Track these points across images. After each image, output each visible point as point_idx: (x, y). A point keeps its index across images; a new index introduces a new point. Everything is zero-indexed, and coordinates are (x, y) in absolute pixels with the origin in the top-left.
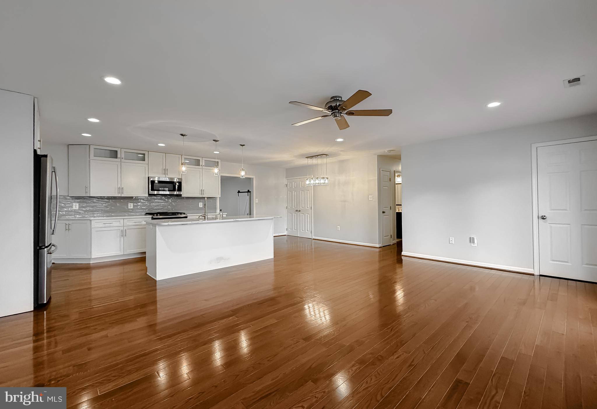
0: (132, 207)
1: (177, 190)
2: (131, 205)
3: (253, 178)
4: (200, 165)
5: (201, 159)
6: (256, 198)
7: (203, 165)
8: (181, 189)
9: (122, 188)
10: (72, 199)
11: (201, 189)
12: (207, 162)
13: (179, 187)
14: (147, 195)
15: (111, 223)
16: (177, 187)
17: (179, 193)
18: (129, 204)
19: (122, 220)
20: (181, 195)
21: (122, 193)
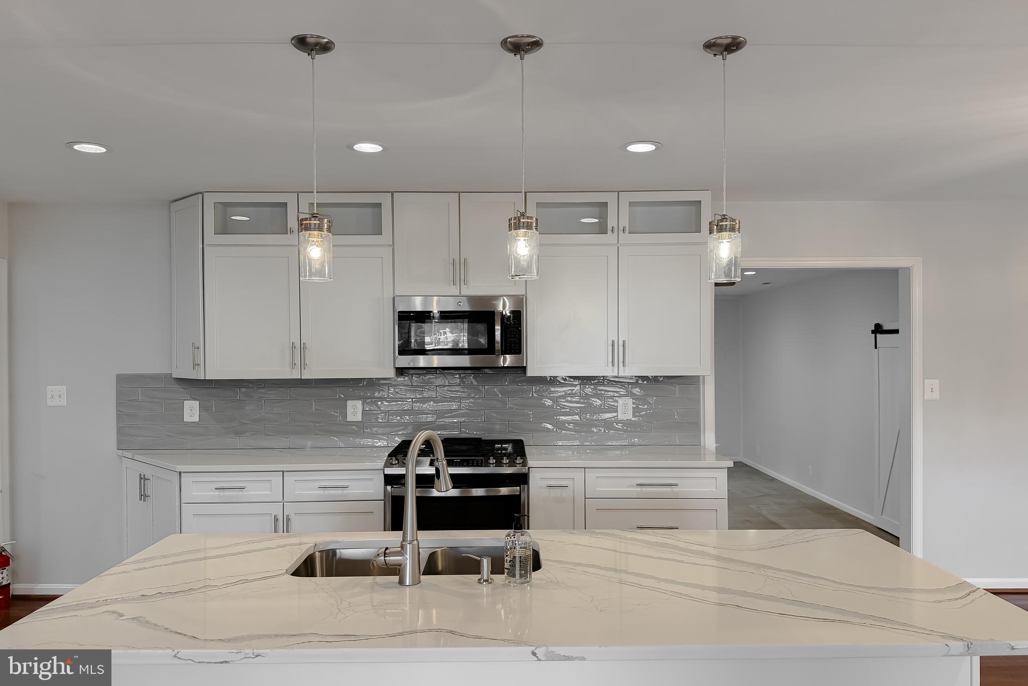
0: (359, 417)
1: (498, 346)
2: (354, 407)
3: (908, 270)
4: (609, 228)
5: (610, 198)
6: (925, 377)
7: (621, 228)
8: (517, 345)
9: (302, 346)
10: (180, 385)
11: (613, 342)
12: (639, 209)
13: (508, 336)
14: (391, 374)
15: (242, 485)
16: (498, 334)
17: (508, 360)
18: (350, 403)
19: (277, 479)
20: (524, 369)
21: (303, 365)
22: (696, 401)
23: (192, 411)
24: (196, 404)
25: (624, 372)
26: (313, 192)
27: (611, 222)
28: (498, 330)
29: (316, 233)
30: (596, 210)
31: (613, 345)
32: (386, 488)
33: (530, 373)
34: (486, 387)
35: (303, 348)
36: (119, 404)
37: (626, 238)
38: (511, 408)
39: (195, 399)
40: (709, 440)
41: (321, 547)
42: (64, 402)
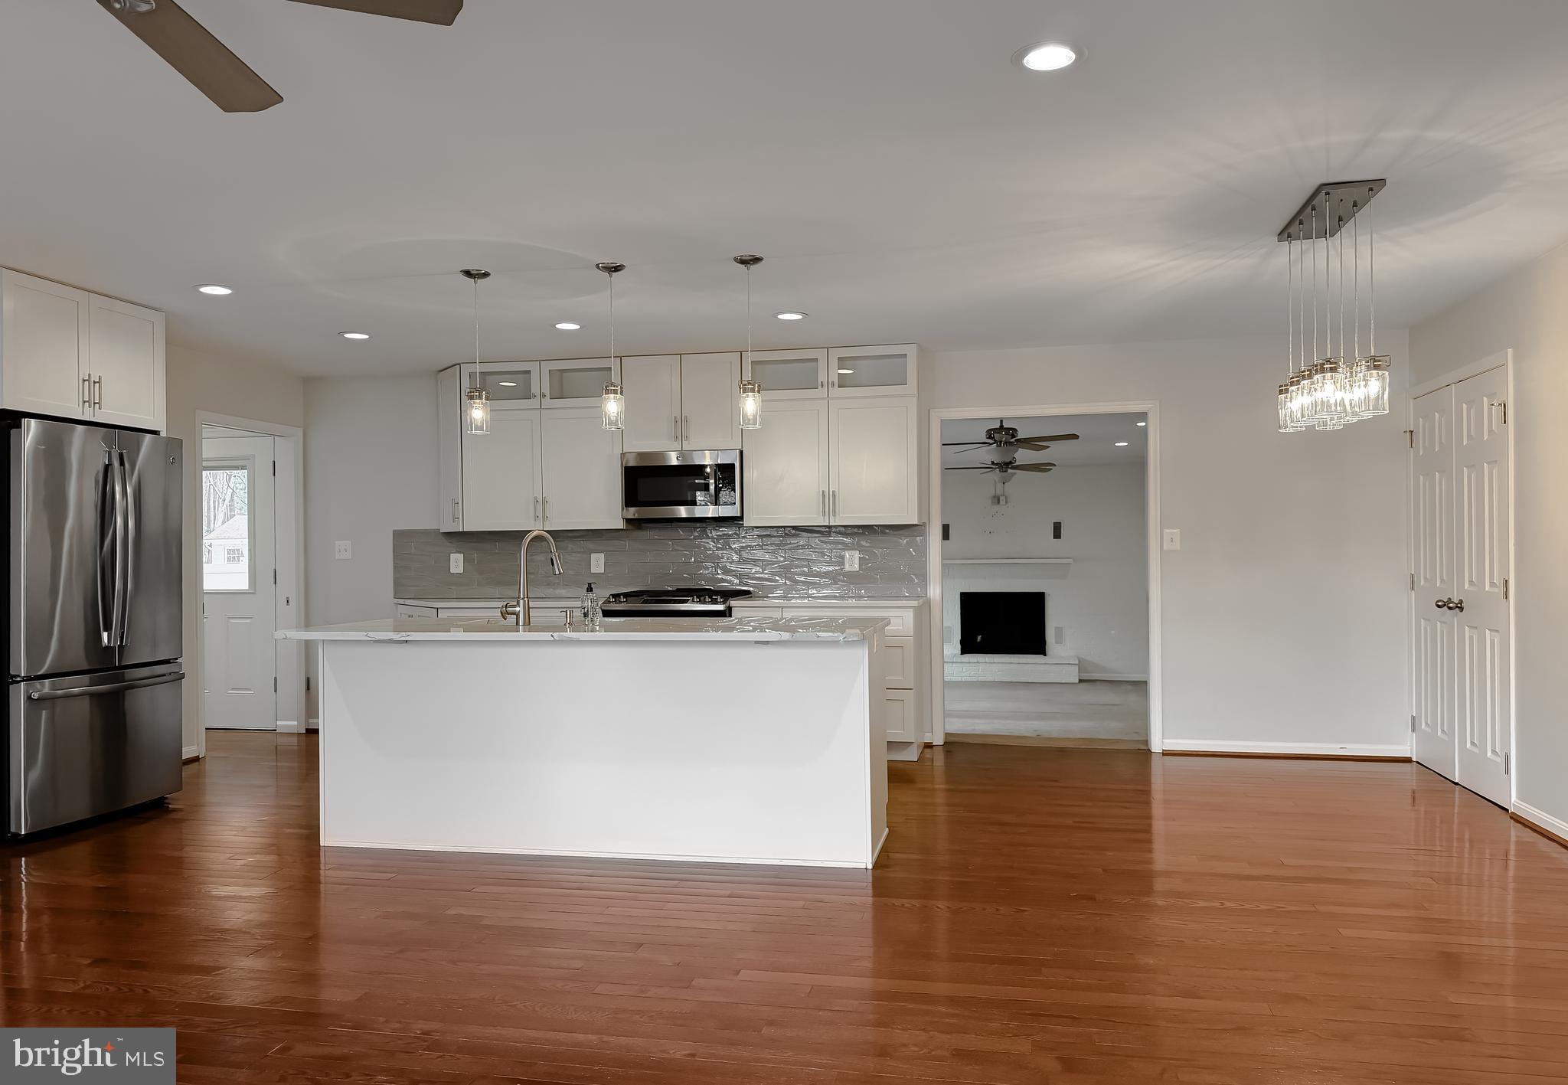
0: (601, 569)
2: (598, 560)
3: (1144, 414)
4: (819, 383)
5: (820, 355)
6: (1163, 526)
7: (831, 383)
10: (447, 539)
11: (823, 492)
14: (622, 525)
16: (712, 488)
18: (593, 556)
20: (740, 519)
22: (923, 552)
23: (457, 563)
24: (461, 556)
25: (835, 522)
27: (821, 378)
28: (712, 483)
29: (478, 401)
30: (806, 366)
31: (824, 496)
33: (747, 523)
35: (545, 502)
37: (836, 391)
39: (460, 552)
42: (349, 555)
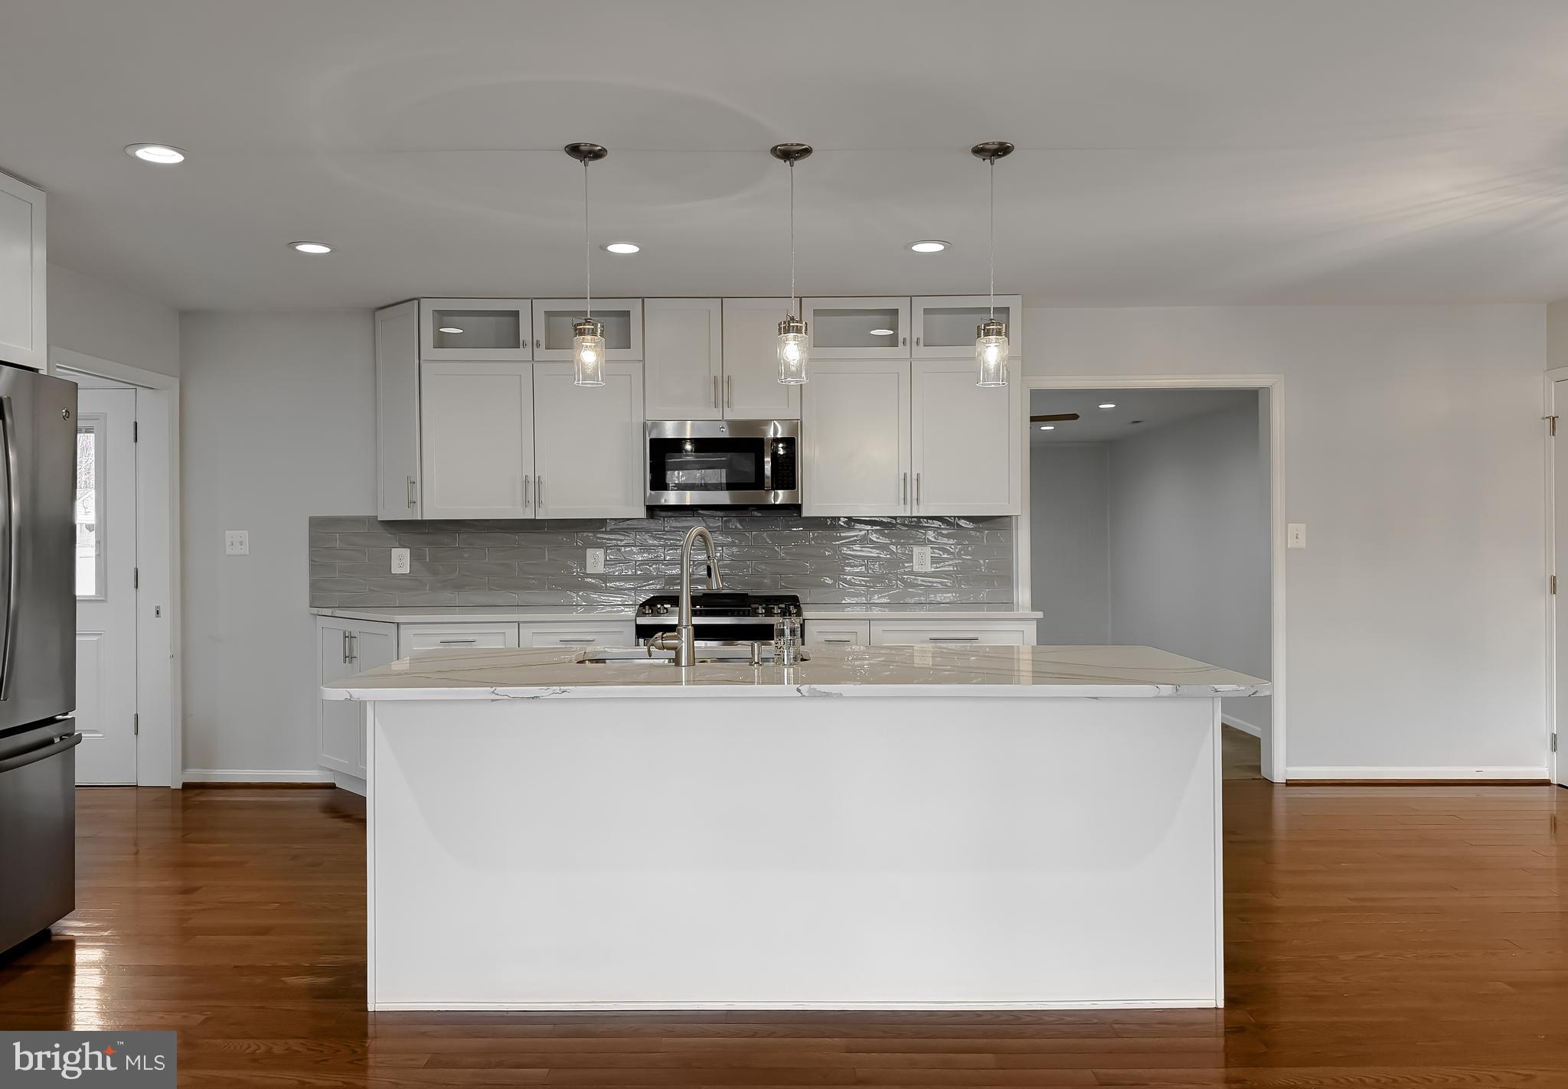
0: (601, 569)
1: (768, 482)
2: (595, 557)
3: (1268, 391)
4: (901, 339)
5: (902, 305)
6: (1288, 521)
7: (914, 340)
8: (791, 479)
9: (537, 480)
10: (386, 530)
11: (905, 475)
12: (938, 317)
13: (780, 468)
14: (642, 513)
15: (470, 639)
16: (768, 468)
17: (781, 497)
18: (590, 552)
19: (513, 631)
20: (798, 508)
21: (538, 503)
22: (1008, 550)
23: (401, 560)
24: (406, 552)
25: (918, 512)
26: (586, 298)
27: (903, 333)
28: (768, 462)
29: (589, 338)
30: (887, 318)
31: (905, 480)
32: (638, 641)
33: (805, 513)
34: (753, 533)
35: (538, 482)
36: (311, 553)
37: (921, 351)
38: (783, 559)
39: (404, 547)
40: (1023, 595)
41: (590, 656)
42: (245, 550)
